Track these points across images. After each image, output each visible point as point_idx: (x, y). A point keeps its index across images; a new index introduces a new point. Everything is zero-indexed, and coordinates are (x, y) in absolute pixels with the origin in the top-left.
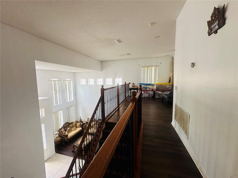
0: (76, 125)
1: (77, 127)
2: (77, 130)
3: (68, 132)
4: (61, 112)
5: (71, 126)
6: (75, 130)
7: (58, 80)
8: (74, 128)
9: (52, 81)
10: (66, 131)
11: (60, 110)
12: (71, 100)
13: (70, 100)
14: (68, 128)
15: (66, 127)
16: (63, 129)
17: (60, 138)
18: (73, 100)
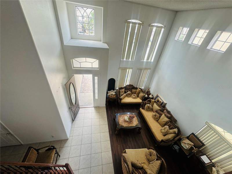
0: (139, 93)
1: (138, 96)
2: (136, 99)
3: (127, 96)
4: (131, 71)
5: (134, 90)
6: (134, 98)
7: (139, 24)
8: (134, 95)
9: (130, 22)
10: (125, 92)
11: (129, 68)
12: (149, 61)
13: (148, 59)
14: (129, 92)
15: (128, 89)
16: (123, 90)
17: (114, 97)
18: (152, 61)
